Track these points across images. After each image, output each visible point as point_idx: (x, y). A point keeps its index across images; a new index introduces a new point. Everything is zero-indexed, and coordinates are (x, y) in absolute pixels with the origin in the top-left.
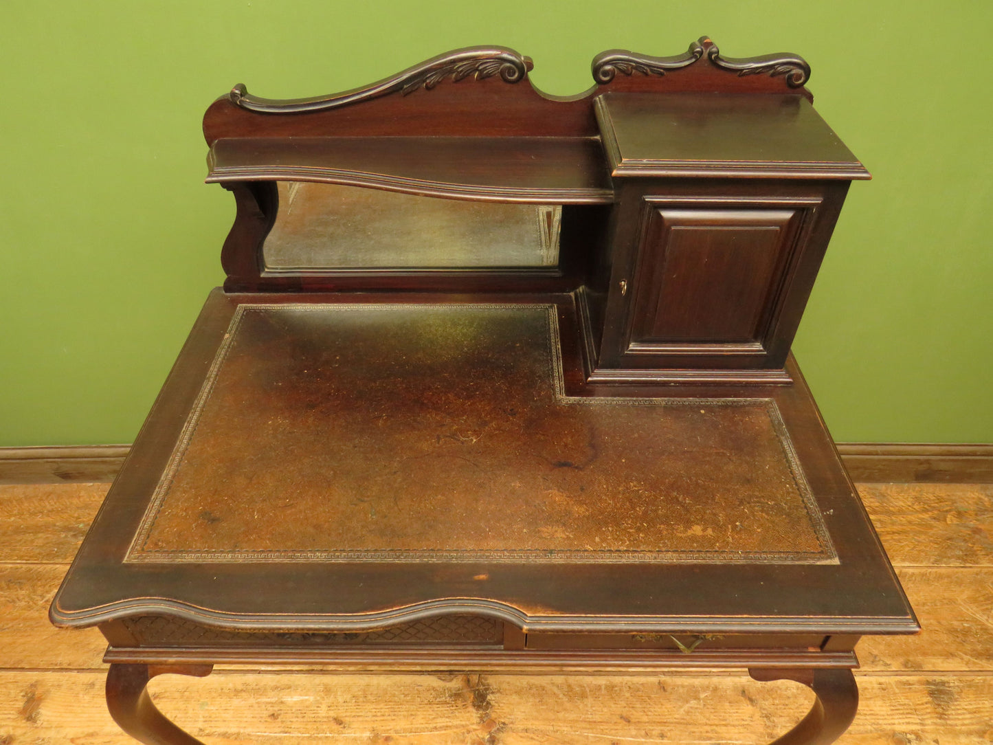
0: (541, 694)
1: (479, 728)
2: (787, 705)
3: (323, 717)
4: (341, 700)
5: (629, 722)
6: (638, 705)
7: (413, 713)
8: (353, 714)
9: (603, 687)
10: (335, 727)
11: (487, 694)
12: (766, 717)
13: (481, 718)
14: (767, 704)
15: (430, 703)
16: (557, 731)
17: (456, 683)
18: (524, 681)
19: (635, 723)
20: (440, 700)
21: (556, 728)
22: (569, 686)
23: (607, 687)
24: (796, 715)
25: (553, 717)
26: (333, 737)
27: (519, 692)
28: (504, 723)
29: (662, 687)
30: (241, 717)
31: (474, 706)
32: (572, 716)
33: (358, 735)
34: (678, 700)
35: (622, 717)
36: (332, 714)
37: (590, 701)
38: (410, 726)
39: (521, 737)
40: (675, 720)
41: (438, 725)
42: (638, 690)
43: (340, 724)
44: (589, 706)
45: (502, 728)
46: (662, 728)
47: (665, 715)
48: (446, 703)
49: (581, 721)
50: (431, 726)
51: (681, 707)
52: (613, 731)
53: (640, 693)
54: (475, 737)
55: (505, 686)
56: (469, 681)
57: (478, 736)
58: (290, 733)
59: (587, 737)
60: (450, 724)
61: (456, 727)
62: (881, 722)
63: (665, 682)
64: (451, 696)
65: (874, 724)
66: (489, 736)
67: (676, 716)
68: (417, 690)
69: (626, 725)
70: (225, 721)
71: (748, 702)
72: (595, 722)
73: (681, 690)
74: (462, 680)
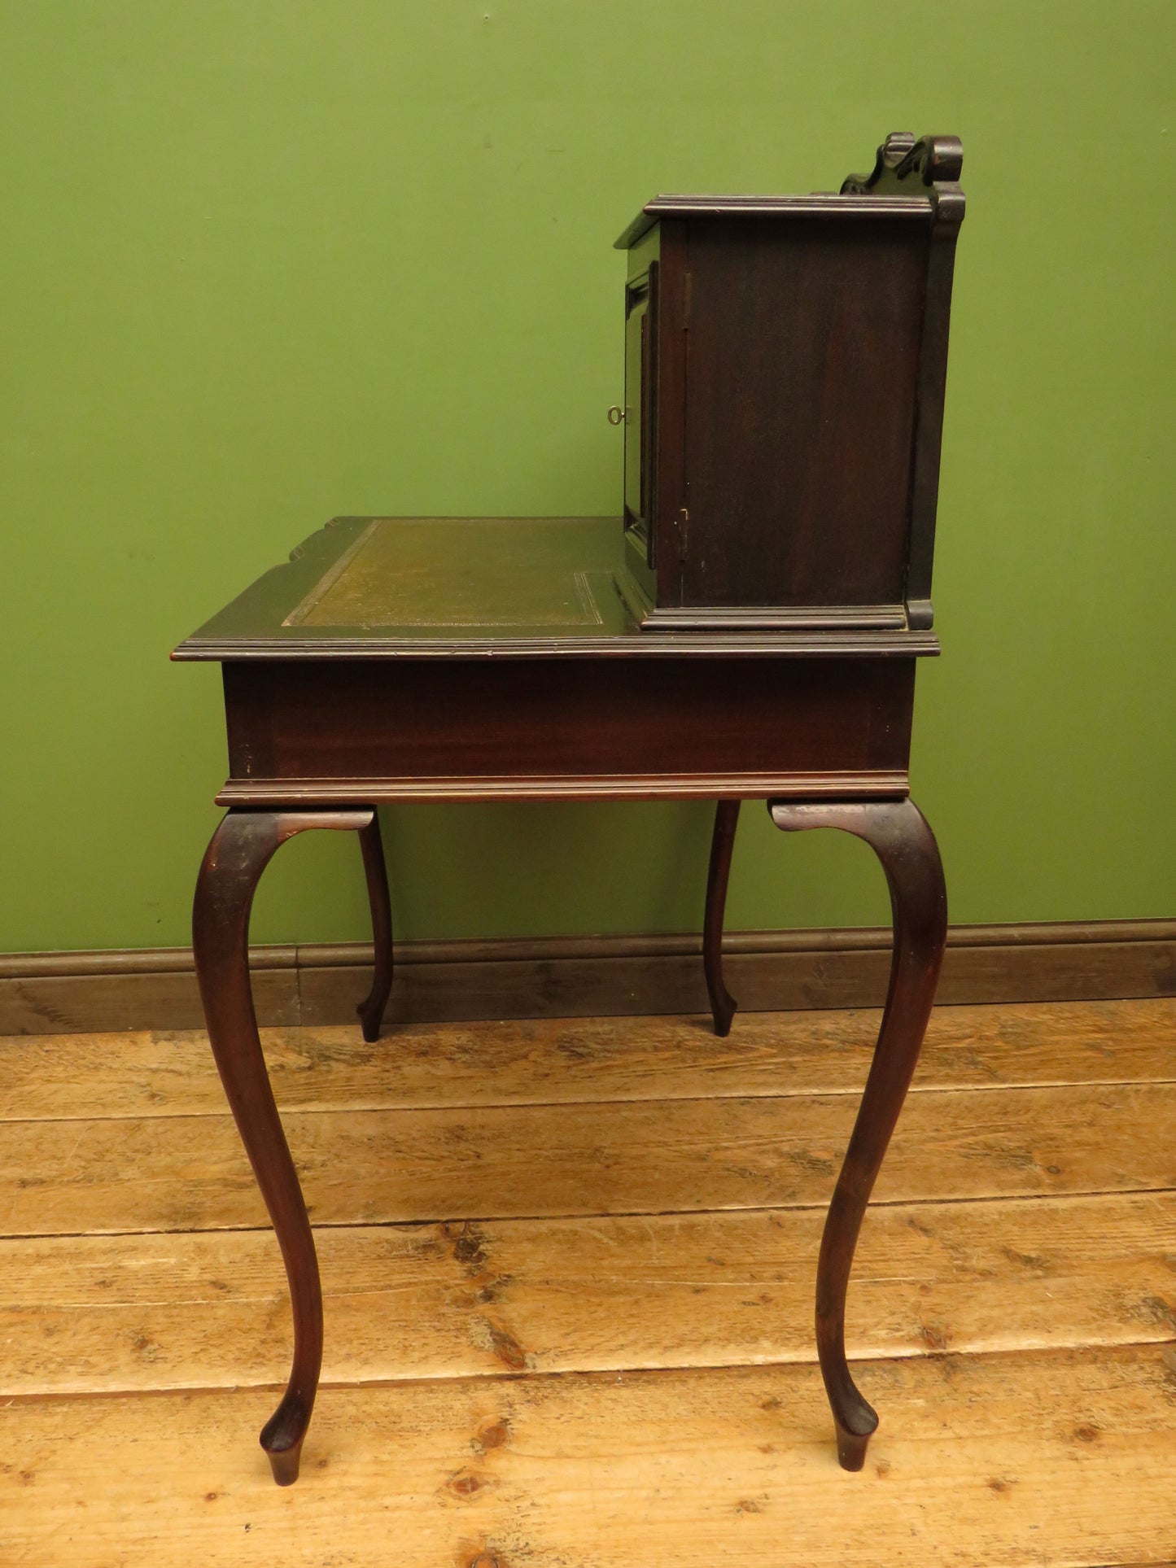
0: (573, 1241)
1: (465, 1282)
2: (984, 1233)
3: (192, 1282)
4: (224, 1260)
5: (723, 1264)
6: (737, 1245)
7: (351, 1270)
8: (245, 1276)
9: (677, 1227)
10: (214, 1292)
11: (479, 1244)
12: (952, 1248)
13: (470, 1272)
14: (952, 1234)
15: (380, 1257)
16: (600, 1281)
17: (424, 1234)
18: (543, 1227)
19: (732, 1265)
20: (398, 1253)
21: (597, 1278)
22: (619, 1228)
23: (682, 1227)
24: (1001, 1243)
25: (594, 1265)
26: (208, 1304)
27: (533, 1239)
28: (509, 1276)
29: (777, 1224)
30: (45, 1287)
31: (457, 1257)
32: (627, 1262)
33: (252, 1299)
34: (805, 1236)
35: (709, 1260)
36: (208, 1277)
37: (655, 1244)
38: (347, 1286)
39: (538, 1290)
40: (799, 1259)
41: (394, 1283)
42: (736, 1228)
43: (222, 1288)
44: (655, 1249)
45: (506, 1281)
46: (778, 1269)
47: (784, 1254)
48: (408, 1256)
49: (642, 1267)
50: (382, 1284)
51: (809, 1244)
52: (696, 1277)
53: (740, 1231)
54: (459, 1293)
55: (509, 1233)
56: (447, 1230)
57: (463, 1292)
58: (132, 1302)
59: (653, 1285)
60: (412, 1280)
61: (427, 1283)
62: (1140, 1244)
63: (780, 1217)
64: (417, 1248)
65: (1130, 1247)
66: (482, 1291)
67: (804, 1254)
68: (359, 1243)
69: (717, 1269)
70: (15, 1293)
71: (920, 1233)
72: (664, 1267)
73: (808, 1225)
74: (437, 1229)
